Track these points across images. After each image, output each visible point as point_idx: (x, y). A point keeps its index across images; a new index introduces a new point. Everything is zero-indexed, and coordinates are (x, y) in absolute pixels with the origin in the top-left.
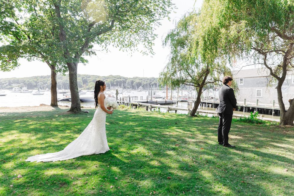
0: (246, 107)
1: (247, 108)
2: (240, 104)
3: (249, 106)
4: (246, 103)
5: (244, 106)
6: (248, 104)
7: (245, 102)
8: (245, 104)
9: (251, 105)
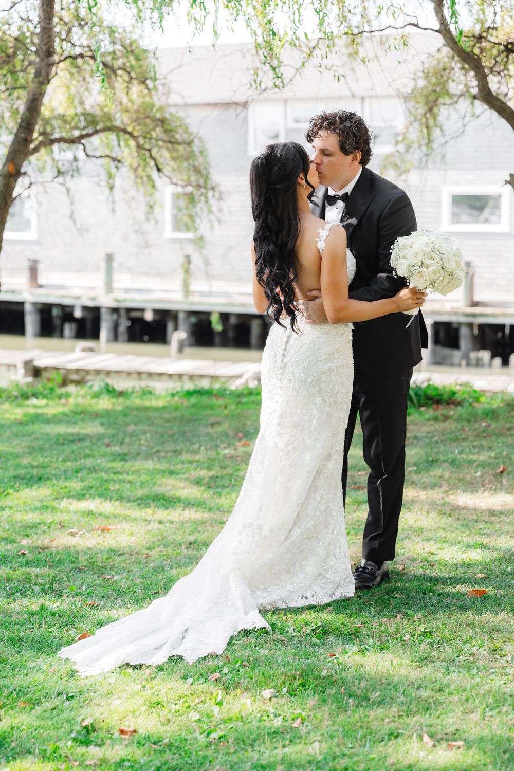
0: (115, 310)
1: (123, 313)
2: (76, 292)
3: (133, 300)
4: (116, 285)
5: (106, 301)
6: (127, 291)
7: (109, 272)
8: (109, 288)
9: (147, 296)
